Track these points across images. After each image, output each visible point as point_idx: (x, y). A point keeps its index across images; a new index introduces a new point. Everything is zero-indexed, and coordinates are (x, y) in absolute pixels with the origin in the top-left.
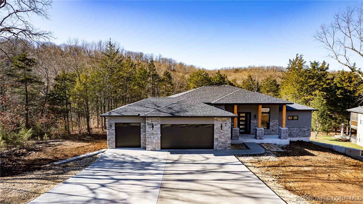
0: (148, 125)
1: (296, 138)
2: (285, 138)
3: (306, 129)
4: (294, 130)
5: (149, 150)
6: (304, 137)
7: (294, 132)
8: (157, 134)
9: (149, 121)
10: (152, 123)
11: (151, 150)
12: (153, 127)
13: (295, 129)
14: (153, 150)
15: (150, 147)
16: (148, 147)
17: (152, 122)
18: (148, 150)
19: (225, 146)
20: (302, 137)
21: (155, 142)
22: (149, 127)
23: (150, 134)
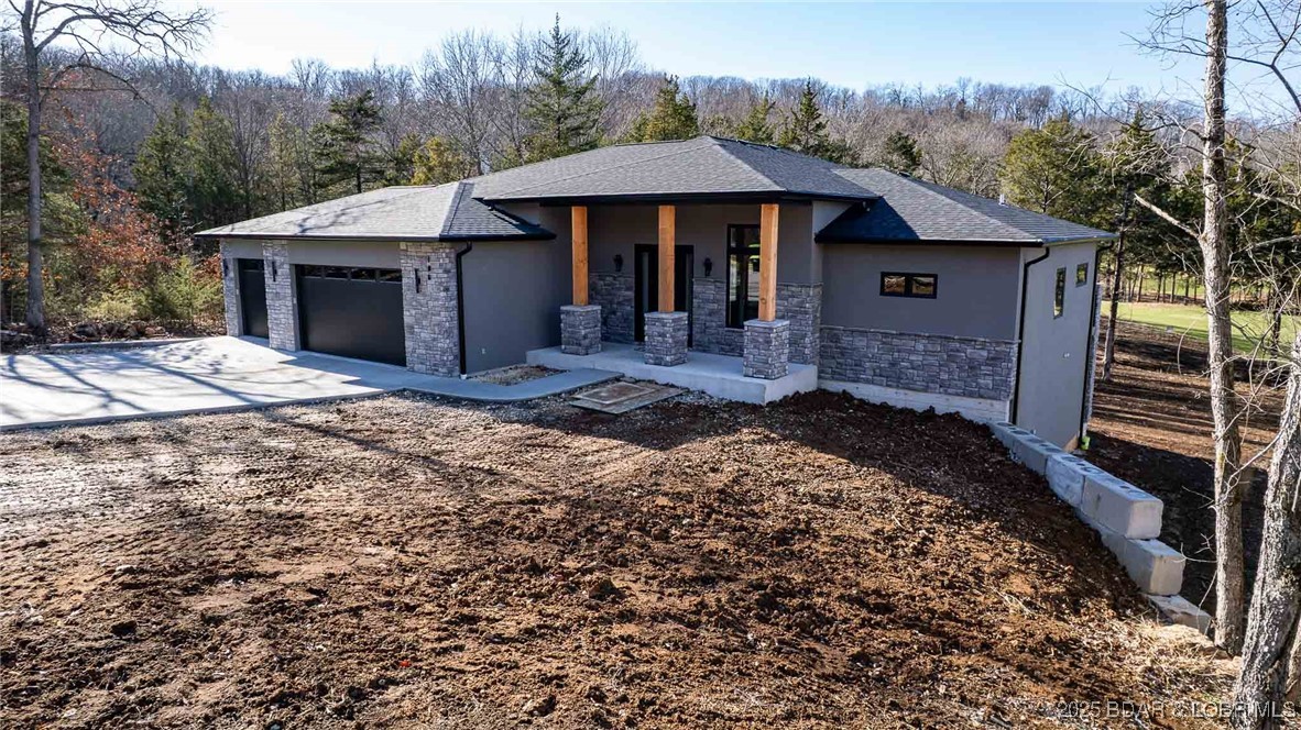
1: (922, 394)
2: (759, 372)
3: (985, 354)
4: (913, 351)
6: (971, 395)
7: (911, 362)
8: (285, 296)
9: (268, 254)
10: (273, 261)
11: (277, 349)
12: (276, 272)
13: (920, 347)
14: (281, 347)
15: (276, 337)
16: (273, 335)
17: (273, 254)
20: (957, 394)
21: (283, 321)
23: (272, 296)
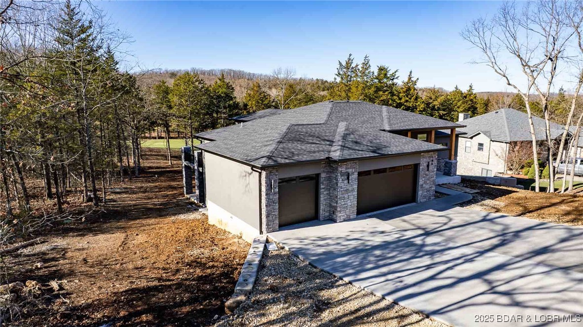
0: (342, 176)
5: (342, 220)
8: (353, 190)
9: (342, 169)
10: (346, 172)
11: (345, 220)
12: (348, 178)
14: (347, 219)
15: (343, 214)
16: (340, 215)
17: (346, 169)
18: (340, 221)
19: (429, 196)
21: (350, 204)
22: (342, 180)
23: (343, 192)
